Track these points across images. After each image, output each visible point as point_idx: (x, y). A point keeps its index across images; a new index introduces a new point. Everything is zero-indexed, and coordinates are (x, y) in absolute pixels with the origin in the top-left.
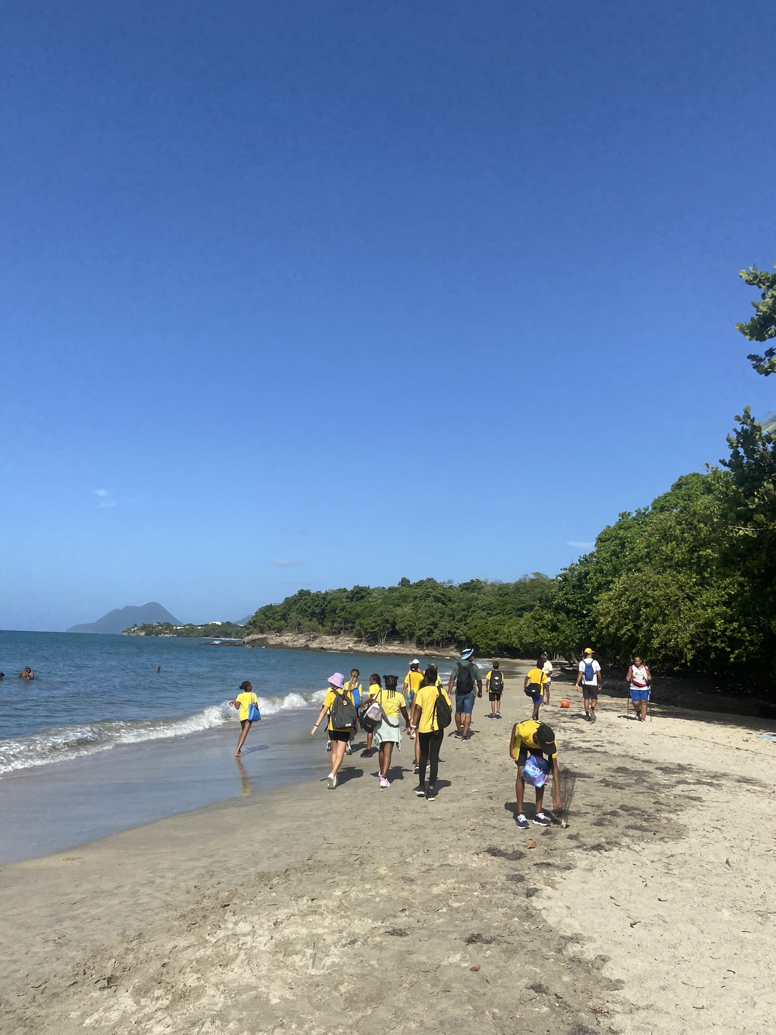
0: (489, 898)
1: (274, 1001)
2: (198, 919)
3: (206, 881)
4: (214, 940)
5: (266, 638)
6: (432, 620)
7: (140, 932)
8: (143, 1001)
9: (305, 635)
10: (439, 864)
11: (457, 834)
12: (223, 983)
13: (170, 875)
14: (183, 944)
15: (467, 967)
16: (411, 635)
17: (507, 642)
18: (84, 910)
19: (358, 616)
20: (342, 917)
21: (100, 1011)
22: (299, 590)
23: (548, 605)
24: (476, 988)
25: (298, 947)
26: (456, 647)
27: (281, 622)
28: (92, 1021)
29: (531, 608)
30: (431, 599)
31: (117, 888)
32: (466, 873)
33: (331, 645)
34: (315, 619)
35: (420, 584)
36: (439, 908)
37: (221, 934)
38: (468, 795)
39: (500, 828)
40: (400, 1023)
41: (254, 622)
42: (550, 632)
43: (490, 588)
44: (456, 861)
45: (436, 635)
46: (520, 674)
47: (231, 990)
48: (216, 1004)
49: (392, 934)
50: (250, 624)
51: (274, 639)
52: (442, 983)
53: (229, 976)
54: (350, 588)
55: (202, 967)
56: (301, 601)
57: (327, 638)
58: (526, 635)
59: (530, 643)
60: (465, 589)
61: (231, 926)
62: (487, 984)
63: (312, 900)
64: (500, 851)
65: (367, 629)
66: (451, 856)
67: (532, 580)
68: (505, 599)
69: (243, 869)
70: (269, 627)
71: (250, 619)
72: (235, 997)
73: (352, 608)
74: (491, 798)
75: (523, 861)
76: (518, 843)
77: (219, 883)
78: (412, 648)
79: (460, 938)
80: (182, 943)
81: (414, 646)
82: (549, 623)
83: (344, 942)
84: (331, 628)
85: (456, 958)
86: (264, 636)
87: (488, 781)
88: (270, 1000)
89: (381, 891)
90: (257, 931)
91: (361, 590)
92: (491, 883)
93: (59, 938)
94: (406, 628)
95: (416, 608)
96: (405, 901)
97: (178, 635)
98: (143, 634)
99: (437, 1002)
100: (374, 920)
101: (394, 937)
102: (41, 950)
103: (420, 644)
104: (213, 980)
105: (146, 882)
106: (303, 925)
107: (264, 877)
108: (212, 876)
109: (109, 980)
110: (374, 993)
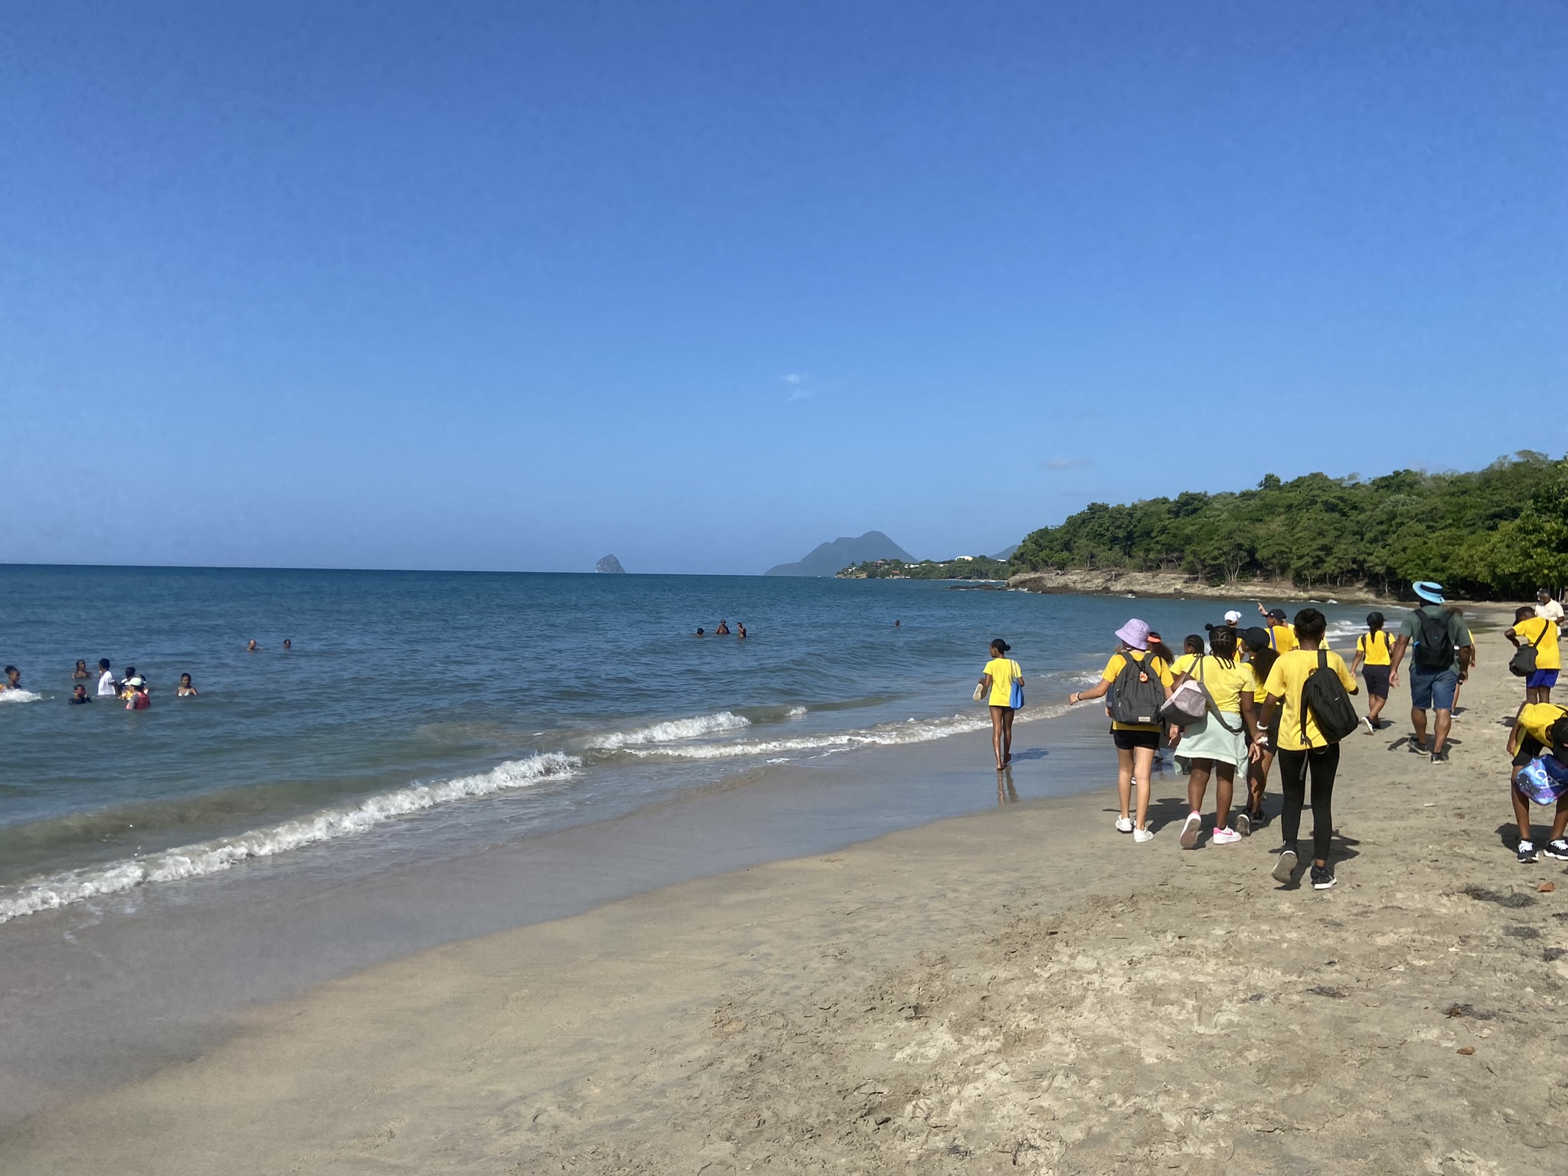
0: (1477, 957)
1: (1150, 1060)
2: (1018, 947)
3: (1016, 901)
4: (1047, 975)
5: (1041, 578)
6: (1321, 541)
7: (942, 955)
8: (966, 1039)
9: (1102, 572)
10: (1381, 906)
11: (1407, 865)
12: (1071, 1029)
13: (965, 889)
14: (1004, 976)
15: (1452, 1048)
16: (1284, 569)
17: (1466, 574)
18: (861, 923)
19: (1188, 540)
20: (1231, 964)
21: (912, 1045)
22: (1089, 503)
23: (1551, 506)
24: (1472, 1078)
25: (1173, 996)
26: (1367, 585)
27: (1063, 553)
28: (904, 1055)
29: (1515, 513)
30: (1319, 506)
31: (899, 898)
32: (1430, 921)
33: (1146, 587)
34: (1117, 548)
35: (1298, 484)
36: (1392, 965)
37: (1055, 968)
38: (1417, 811)
39: (1485, 860)
40: (1351, 1110)
41: (1022, 554)
42: (1555, 553)
43: (1431, 484)
44: (1409, 903)
45: (1330, 566)
46: (1496, 625)
47: (1084, 1038)
48: (1067, 1055)
49: (1319, 994)
50: (1016, 558)
51: (1053, 579)
52: (1413, 1065)
53: (1078, 1022)
54: (1173, 497)
55: (1037, 1007)
56: (1093, 520)
57: (1139, 575)
58: (1503, 561)
59: (1512, 574)
60: (1383, 487)
61: (1066, 959)
62: (1490, 1073)
63: (1180, 937)
64: (1488, 893)
65: (1204, 560)
66: (1399, 895)
67: (1516, 465)
68: (1461, 500)
69: (1064, 889)
70: (1046, 562)
71: (1015, 551)
72: (1091, 1048)
73: (1177, 528)
74: (1461, 816)
75: (1534, 910)
76: (1519, 882)
77: (1037, 905)
78: (1285, 588)
79: (1435, 1008)
80: (1003, 974)
81: (1289, 584)
82: (1553, 538)
83: (1242, 996)
84: (1145, 560)
85: (1433, 1034)
86: (1038, 575)
87: (1451, 791)
88: (1143, 1058)
89: (1288, 936)
90: (1106, 969)
91: (1193, 499)
92: (1477, 937)
93: (840, 954)
94: (1274, 556)
95: (1292, 525)
96: (1333, 951)
97: (912, 577)
98: (864, 576)
99: (1407, 1089)
100: (1284, 973)
101: (1322, 998)
102: (822, 967)
103: (1299, 580)
104: (1056, 1024)
105: (935, 895)
106: (1174, 969)
107: (1100, 902)
108: (1024, 894)
109: (916, 1008)
110: (1303, 1067)
